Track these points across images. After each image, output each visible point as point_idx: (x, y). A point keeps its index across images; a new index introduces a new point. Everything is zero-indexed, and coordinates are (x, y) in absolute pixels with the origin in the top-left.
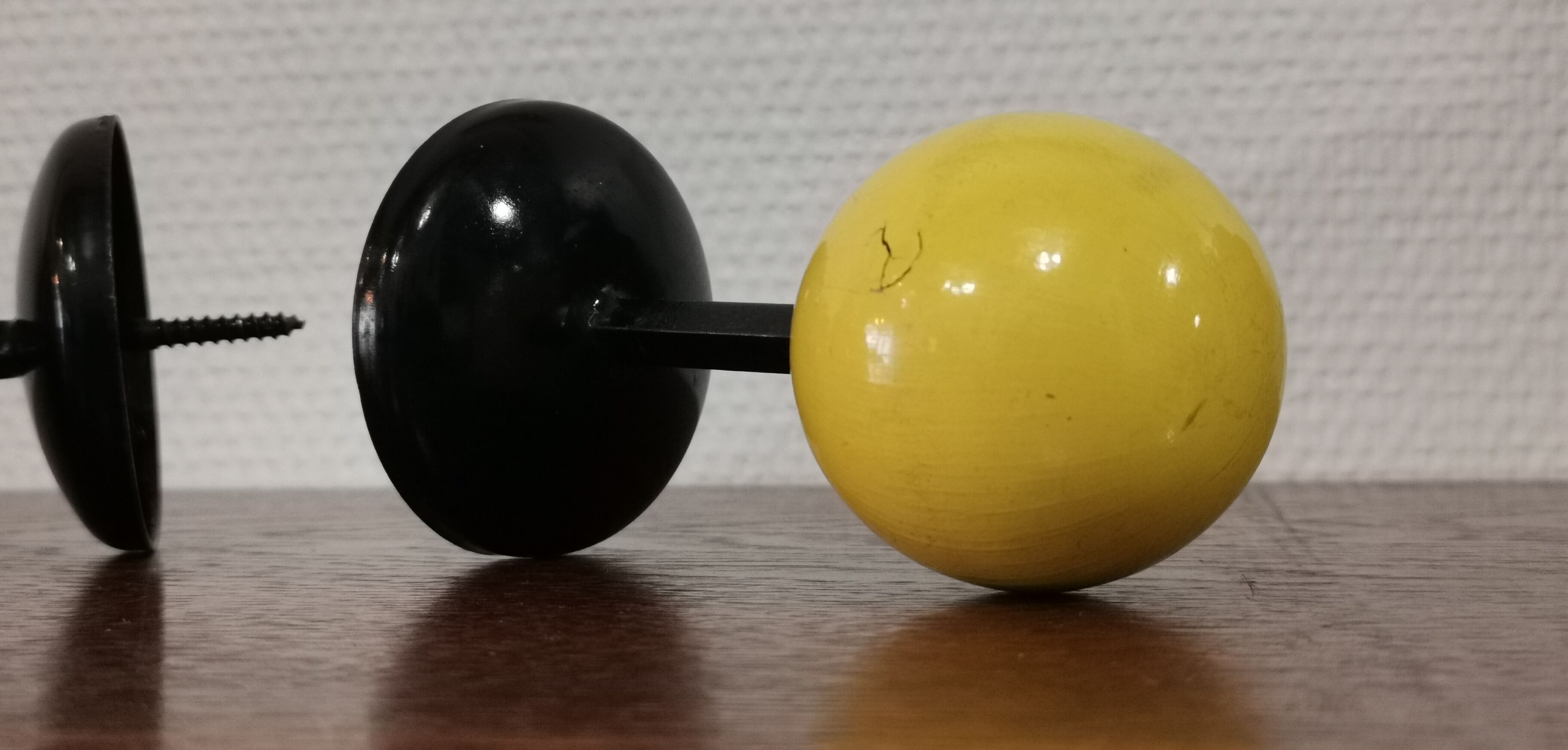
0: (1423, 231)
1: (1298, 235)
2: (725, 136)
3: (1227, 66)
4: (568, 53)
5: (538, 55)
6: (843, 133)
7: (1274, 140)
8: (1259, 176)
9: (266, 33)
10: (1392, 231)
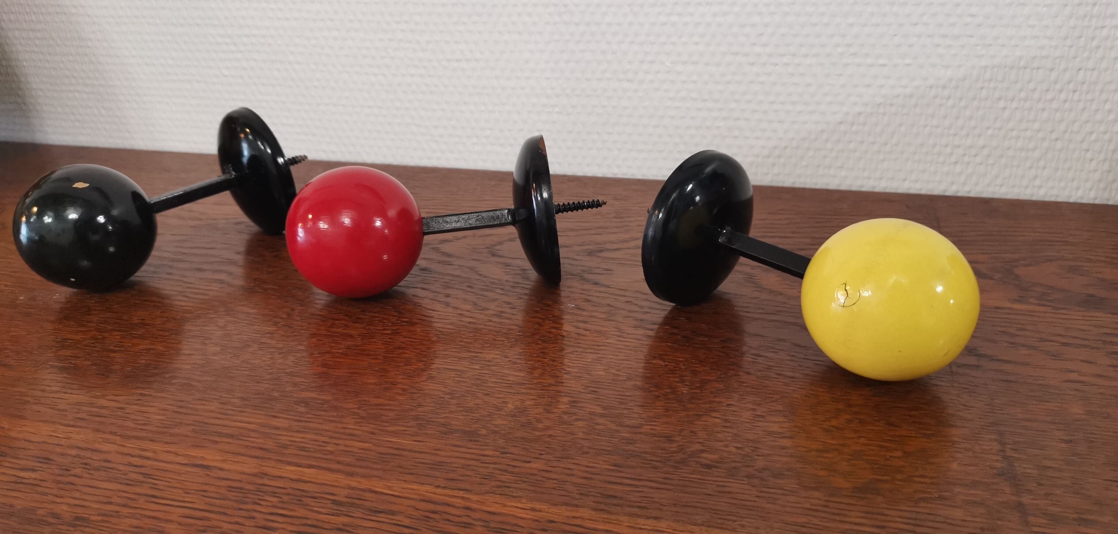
0: (1014, 105)
1: (963, 103)
2: (736, 54)
3: (945, 36)
4: (674, 18)
5: (663, 19)
6: (783, 55)
7: (960, 66)
8: (951, 80)
10: (1002, 104)
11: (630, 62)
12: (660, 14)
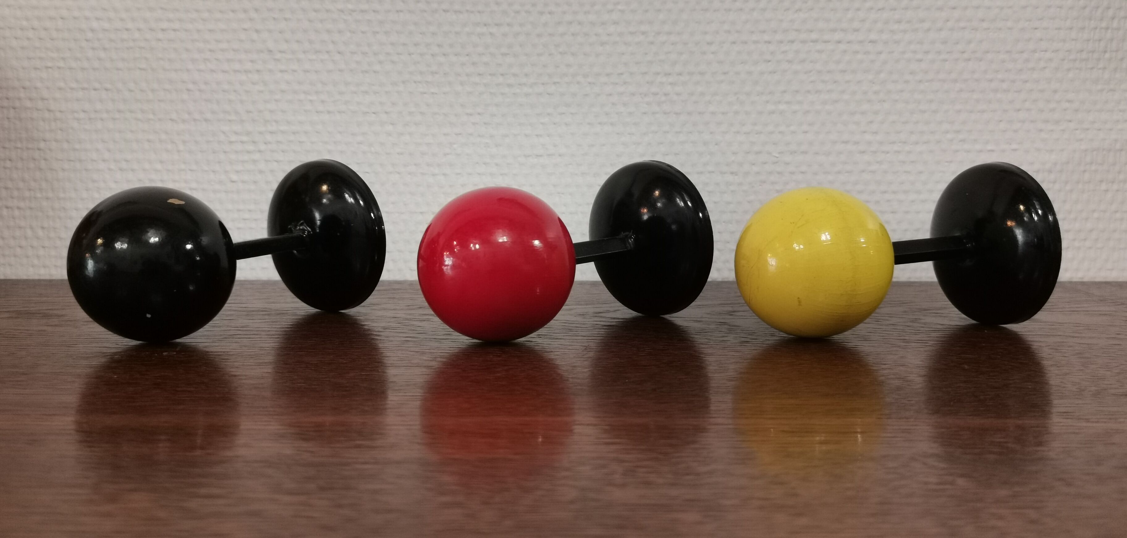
0: (1115, 187)
1: (1068, 187)
2: (846, 142)
3: (1046, 121)
4: (782, 107)
5: (771, 107)
6: (894, 143)
7: (1062, 150)
8: (1055, 164)
9: (655, 94)
10: (1104, 186)
11: (734, 153)
12: (767, 102)
